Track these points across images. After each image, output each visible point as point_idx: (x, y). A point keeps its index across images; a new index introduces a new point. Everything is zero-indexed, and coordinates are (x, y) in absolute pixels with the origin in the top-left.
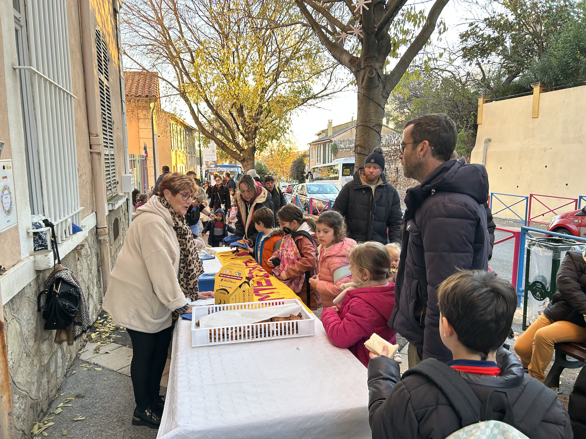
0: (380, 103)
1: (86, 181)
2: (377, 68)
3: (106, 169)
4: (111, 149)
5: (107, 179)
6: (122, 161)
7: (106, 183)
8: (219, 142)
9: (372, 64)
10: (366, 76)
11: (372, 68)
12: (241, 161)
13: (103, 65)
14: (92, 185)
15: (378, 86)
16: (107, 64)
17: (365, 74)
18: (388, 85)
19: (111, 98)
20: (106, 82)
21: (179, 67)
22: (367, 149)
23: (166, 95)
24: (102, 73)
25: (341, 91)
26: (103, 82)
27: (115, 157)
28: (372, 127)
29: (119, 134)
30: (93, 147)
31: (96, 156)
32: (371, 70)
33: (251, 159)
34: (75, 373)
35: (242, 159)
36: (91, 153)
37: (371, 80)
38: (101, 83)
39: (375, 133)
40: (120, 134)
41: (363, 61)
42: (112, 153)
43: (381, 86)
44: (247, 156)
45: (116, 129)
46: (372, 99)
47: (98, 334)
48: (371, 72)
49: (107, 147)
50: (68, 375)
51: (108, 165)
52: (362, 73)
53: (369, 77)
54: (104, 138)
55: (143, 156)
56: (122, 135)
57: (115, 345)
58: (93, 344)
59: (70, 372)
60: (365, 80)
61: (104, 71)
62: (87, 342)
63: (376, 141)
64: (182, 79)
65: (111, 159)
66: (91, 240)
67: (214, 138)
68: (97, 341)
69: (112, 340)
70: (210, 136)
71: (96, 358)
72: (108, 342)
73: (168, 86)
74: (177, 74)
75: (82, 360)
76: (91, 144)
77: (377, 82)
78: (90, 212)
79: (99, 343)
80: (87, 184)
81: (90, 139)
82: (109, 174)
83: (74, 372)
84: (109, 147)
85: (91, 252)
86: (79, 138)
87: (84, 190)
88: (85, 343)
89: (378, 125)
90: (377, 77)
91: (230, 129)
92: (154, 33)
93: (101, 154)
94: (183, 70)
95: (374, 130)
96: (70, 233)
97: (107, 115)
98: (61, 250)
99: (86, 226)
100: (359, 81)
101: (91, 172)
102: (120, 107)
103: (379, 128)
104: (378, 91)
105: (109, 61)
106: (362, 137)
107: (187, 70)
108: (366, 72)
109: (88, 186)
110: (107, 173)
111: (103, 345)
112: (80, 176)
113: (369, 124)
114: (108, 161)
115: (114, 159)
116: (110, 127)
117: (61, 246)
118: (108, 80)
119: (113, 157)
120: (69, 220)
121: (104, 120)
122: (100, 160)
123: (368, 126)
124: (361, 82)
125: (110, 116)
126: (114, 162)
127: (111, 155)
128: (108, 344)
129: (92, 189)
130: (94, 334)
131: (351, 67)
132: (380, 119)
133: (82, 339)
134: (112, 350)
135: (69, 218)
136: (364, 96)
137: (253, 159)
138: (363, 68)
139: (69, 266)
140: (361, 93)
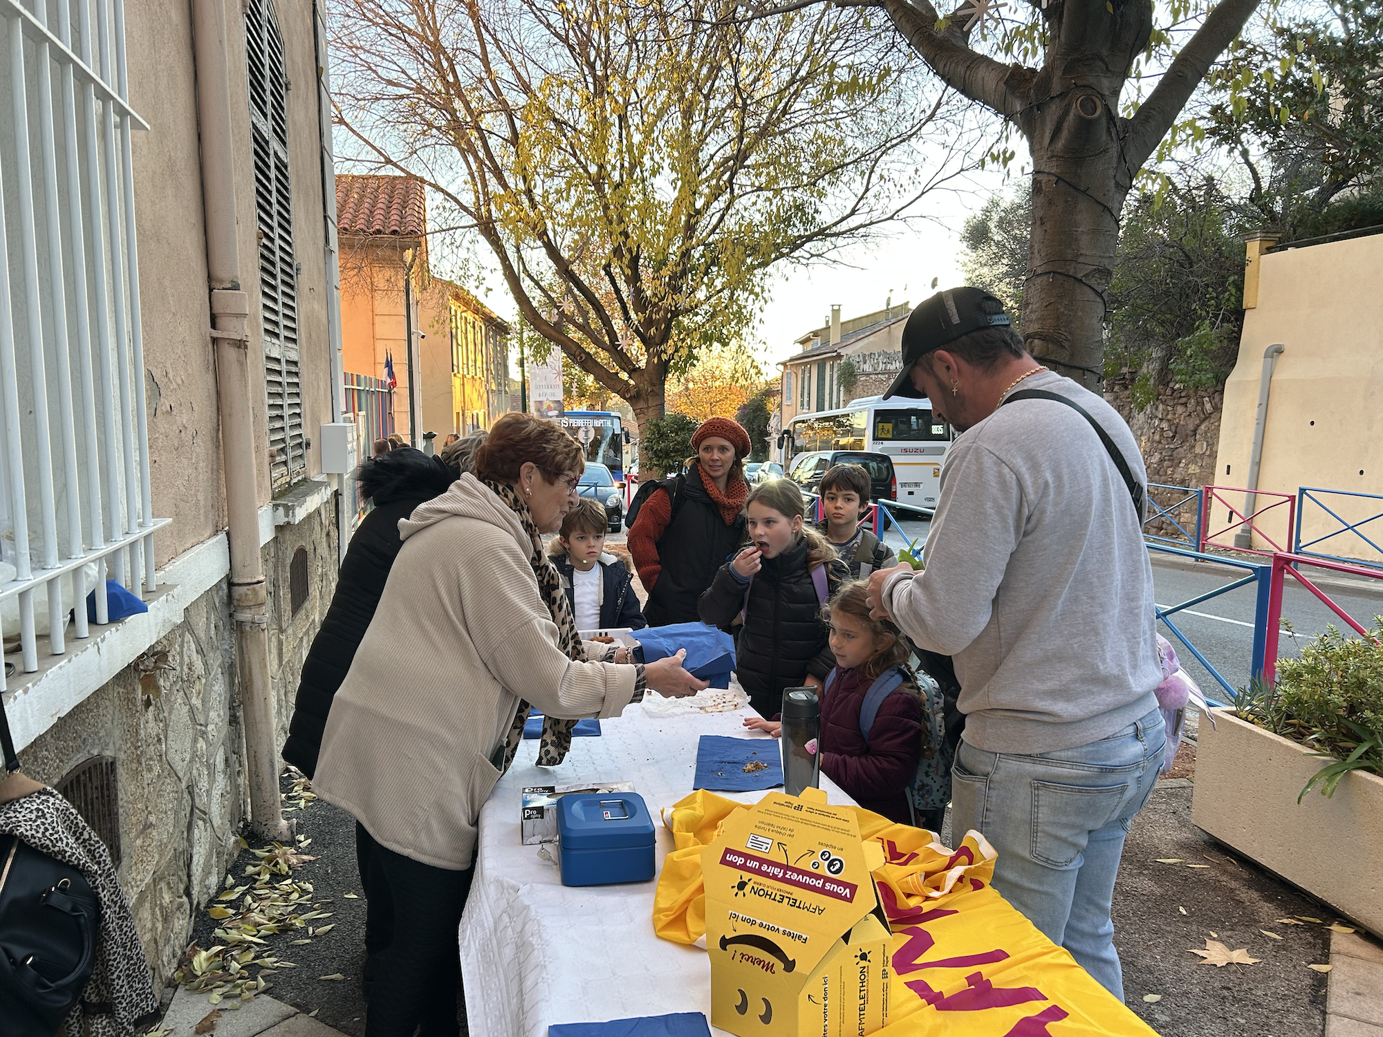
0: (1109, 205)
1: (191, 431)
2: (1107, 89)
3: (271, 402)
4: (290, 345)
5: (273, 431)
6: (322, 384)
7: (268, 443)
8: (574, 348)
9: (1091, 80)
10: (1071, 116)
11: (1090, 92)
12: (631, 397)
13: (268, 92)
14: (218, 447)
15: (1106, 151)
16: (282, 97)
17: (1066, 114)
18: (1133, 149)
19: (293, 196)
20: (275, 145)
21: (476, 157)
22: (1066, 344)
23: (444, 228)
24: (265, 115)
25: (891, 218)
26: (267, 143)
27: (302, 368)
28: (1085, 276)
29: (316, 306)
30: (222, 322)
31: (230, 353)
32: (1089, 99)
33: (657, 395)
35: (633, 392)
36: (215, 341)
37: (1085, 128)
38: (260, 142)
39: (1092, 296)
40: (318, 308)
41: (1059, 73)
42: (293, 356)
43: (1114, 150)
44: (646, 386)
45: (306, 290)
46: (1084, 192)
47: (217, 955)
48: (1088, 105)
49: (277, 336)
51: (280, 390)
52: (1053, 111)
53: (1081, 119)
54: (265, 306)
55: (383, 384)
56: (324, 313)
57: (270, 1007)
58: (197, 997)
60: (1065, 134)
61: (269, 110)
62: (176, 987)
63: (1095, 321)
64: (485, 185)
65: (289, 373)
66: (208, 625)
67: (563, 338)
68: (208, 987)
69: (262, 983)
70: (554, 333)
72: (247, 995)
73: (448, 205)
74: (472, 174)
76: (215, 311)
77: (1104, 137)
78: (209, 531)
79: (216, 997)
80: (198, 440)
81: (214, 298)
82: (282, 417)
84: (282, 338)
85: (206, 664)
86: (167, 283)
87: (185, 461)
88: (171, 990)
89: (1100, 271)
90: (1104, 121)
91: (603, 316)
92: (415, 71)
93: (246, 347)
94: (487, 162)
95: (1090, 287)
96: (93, 619)
97: (278, 242)
98: (31, 703)
99: (174, 586)
100: (1042, 137)
101: (214, 402)
102: (318, 234)
103: (1104, 281)
104: (1106, 166)
105: (287, 89)
106: (1049, 308)
107: (498, 160)
108: (1069, 106)
109: (202, 449)
110: (274, 413)
111: (229, 1004)
112: (167, 412)
113: (1075, 268)
114: (279, 379)
115: (296, 374)
116: (287, 279)
117: (30, 685)
118: (284, 143)
119: (294, 369)
120: (93, 570)
121: (266, 253)
122: (242, 364)
123: (1071, 273)
124: (1047, 140)
125: (287, 248)
126: (297, 384)
127: (287, 361)
128: (248, 1000)
129: (218, 458)
130: (204, 954)
131: (1009, 98)
132: (1107, 255)
133: (157, 980)
134: (258, 1030)
135: (92, 565)
136: (1059, 179)
137: (660, 393)
138: (1058, 96)
139: (97, 741)
140: (1049, 173)
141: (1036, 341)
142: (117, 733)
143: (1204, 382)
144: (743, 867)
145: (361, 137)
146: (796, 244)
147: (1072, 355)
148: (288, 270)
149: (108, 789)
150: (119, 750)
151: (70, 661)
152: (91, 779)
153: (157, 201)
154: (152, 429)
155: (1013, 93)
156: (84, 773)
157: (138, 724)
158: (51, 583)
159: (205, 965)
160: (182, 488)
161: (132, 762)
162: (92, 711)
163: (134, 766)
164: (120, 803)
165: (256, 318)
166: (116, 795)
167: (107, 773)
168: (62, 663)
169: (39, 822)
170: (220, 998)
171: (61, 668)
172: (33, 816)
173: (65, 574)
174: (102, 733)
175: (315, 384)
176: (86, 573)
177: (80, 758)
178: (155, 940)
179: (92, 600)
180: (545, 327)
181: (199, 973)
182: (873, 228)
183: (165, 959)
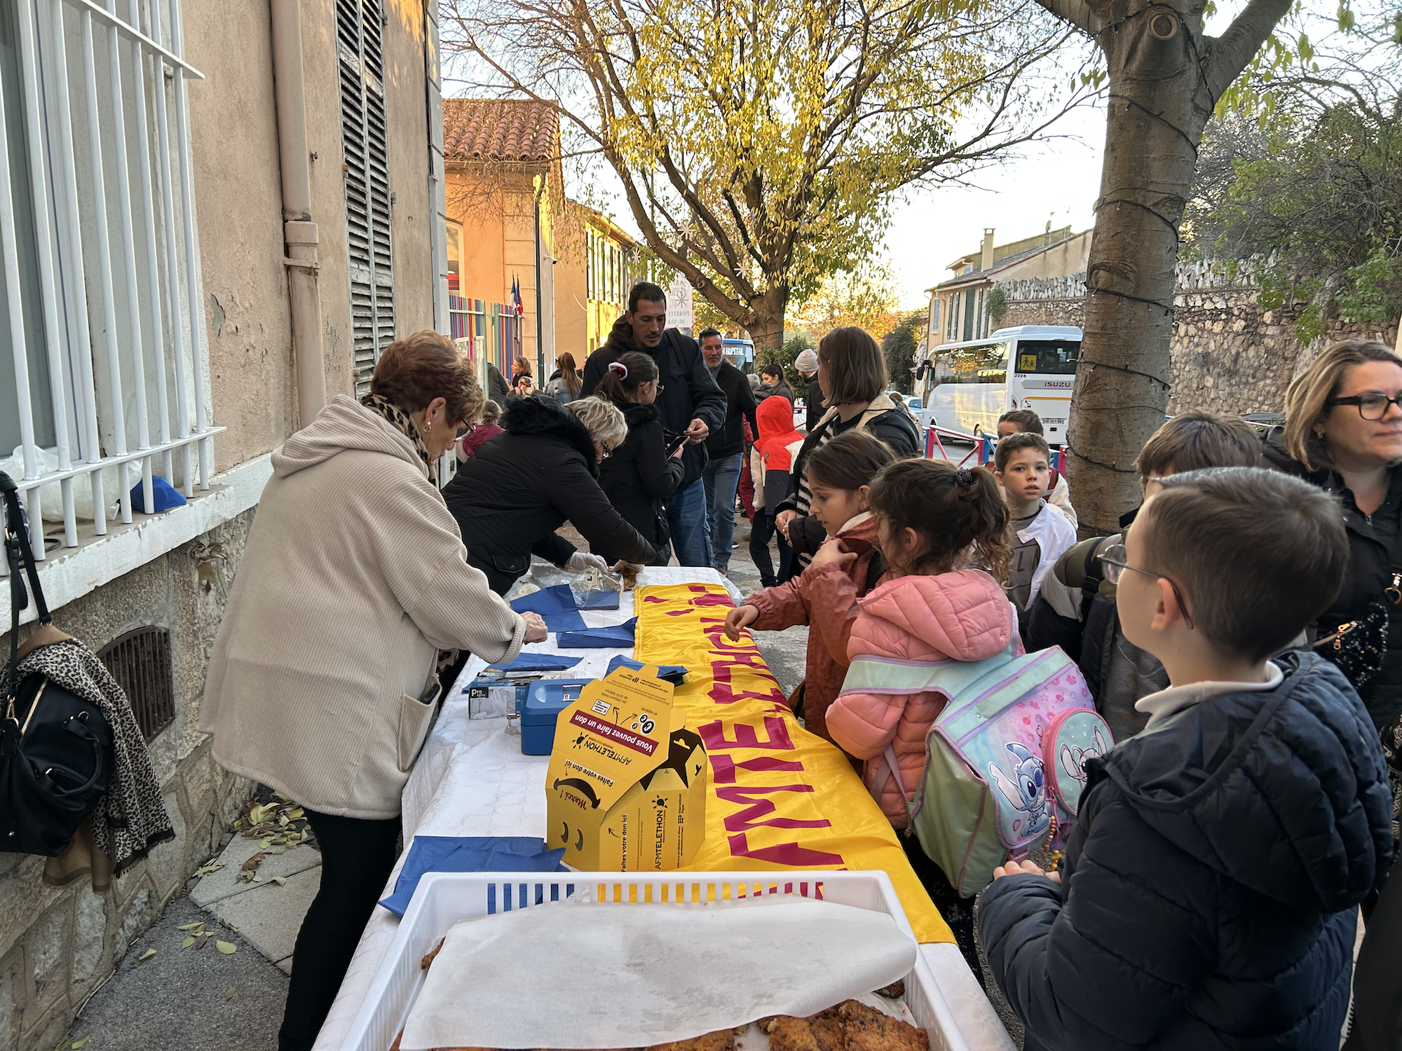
0: (1184, 130)
1: (260, 349)
2: (1185, 11)
3: (358, 325)
4: (382, 271)
5: (359, 352)
6: (422, 310)
7: (352, 364)
8: (695, 275)
10: (1145, 38)
11: (1166, 10)
12: (749, 325)
13: (360, 29)
14: (292, 366)
15: (1182, 73)
16: (378, 33)
17: (1141, 34)
18: (1216, 70)
19: (389, 128)
20: (368, 79)
21: (603, 80)
22: (1131, 276)
23: (571, 152)
24: (356, 52)
25: (1030, 138)
26: (358, 78)
27: (396, 293)
28: (1155, 205)
29: (416, 233)
30: (293, 251)
31: (301, 280)
32: (1164, 18)
33: (776, 322)
34: (152, 956)
35: (752, 319)
36: (288, 268)
37: (1160, 49)
38: (349, 78)
39: (1161, 225)
40: (420, 236)
42: (386, 282)
43: (1192, 72)
44: (763, 313)
45: (404, 218)
46: (1158, 116)
47: (271, 810)
48: (1163, 25)
49: (367, 263)
50: (125, 964)
51: (369, 314)
52: (1130, 30)
53: (1153, 38)
54: (351, 234)
55: (508, 310)
56: (427, 239)
57: (308, 855)
58: (250, 842)
59: (138, 952)
60: (1139, 55)
61: (362, 46)
62: (234, 833)
63: (1164, 252)
64: (611, 109)
65: (380, 297)
67: (683, 264)
68: (261, 834)
69: (305, 835)
70: (675, 260)
71: (238, 898)
72: (290, 843)
73: (574, 130)
74: (599, 98)
75: (195, 905)
76: (288, 241)
77: (1181, 58)
79: (265, 844)
80: (268, 359)
81: (287, 228)
82: (371, 340)
83: (151, 951)
84: (372, 264)
86: (235, 216)
87: (253, 378)
88: (229, 835)
89: (1171, 199)
90: (1180, 42)
91: (725, 242)
93: (316, 274)
94: (613, 86)
95: (1160, 216)
96: (138, 507)
97: (369, 172)
98: (67, 572)
99: (227, 486)
100: (1119, 59)
101: (288, 324)
102: (421, 163)
103: (1175, 210)
104: (1183, 88)
105: (384, 24)
106: (1115, 238)
107: (624, 84)
108: (1144, 25)
109: (273, 367)
110: (360, 335)
111: (274, 849)
112: (232, 333)
113: (1144, 197)
114: (368, 303)
115: (390, 299)
116: (379, 208)
117: (66, 557)
118: (380, 77)
119: (386, 294)
120: (138, 467)
121: (354, 184)
122: (313, 290)
123: (1139, 202)
124: (1123, 62)
125: (381, 178)
126: (391, 309)
127: (378, 287)
128: (289, 848)
129: (292, 376)
130: (261, 809)
131: (1092, 15)
132: (1180, 182)
133: (216, 825)
134: (294, 871)
135: (137, 462)
136: (1132, 103)
137: (780, 323)
138: (1134, 15)
139: (149, 613)
140: (1122, 97)
141: (1101, 272)
142: (171, 609)
143: (1373, 315)
144: (585, 726)
145: (491, 62)
146: (926, 166)
147: (1137, 287)
148: (381, 199)
149: (161, 655)
150: (174, 623)
151: (108, 541)
152: (142, 644)
153: (224, 141)
154: (214, 346)
155: (1095, 12)
156: (135, 638)
157: (195, 605)
158: (94, 473)
159: (261, 817)
160: (250, 402)
161: (187, 635)
162: (144, 587)
163: (190, 639)
164: (174, 669)
165: (340, 246)
166: (170, 661)
167: (160, 642)
168: (101, 542)
169: (63, 665)
170: (268, 845)
171: (99, 545)
172: (59, 660)
173: (111, 467)
174: (155, 607)
175: (413, 308)
176: (130, 469)
177: (132, 625)
178: (214, 791)
179: (137, 494)
180: (665, 253)
181: (254, 823)
182: (1011, 149)
183: (226, 808)
